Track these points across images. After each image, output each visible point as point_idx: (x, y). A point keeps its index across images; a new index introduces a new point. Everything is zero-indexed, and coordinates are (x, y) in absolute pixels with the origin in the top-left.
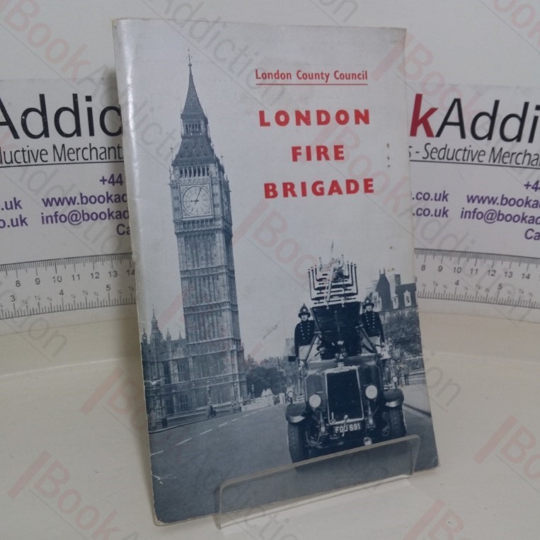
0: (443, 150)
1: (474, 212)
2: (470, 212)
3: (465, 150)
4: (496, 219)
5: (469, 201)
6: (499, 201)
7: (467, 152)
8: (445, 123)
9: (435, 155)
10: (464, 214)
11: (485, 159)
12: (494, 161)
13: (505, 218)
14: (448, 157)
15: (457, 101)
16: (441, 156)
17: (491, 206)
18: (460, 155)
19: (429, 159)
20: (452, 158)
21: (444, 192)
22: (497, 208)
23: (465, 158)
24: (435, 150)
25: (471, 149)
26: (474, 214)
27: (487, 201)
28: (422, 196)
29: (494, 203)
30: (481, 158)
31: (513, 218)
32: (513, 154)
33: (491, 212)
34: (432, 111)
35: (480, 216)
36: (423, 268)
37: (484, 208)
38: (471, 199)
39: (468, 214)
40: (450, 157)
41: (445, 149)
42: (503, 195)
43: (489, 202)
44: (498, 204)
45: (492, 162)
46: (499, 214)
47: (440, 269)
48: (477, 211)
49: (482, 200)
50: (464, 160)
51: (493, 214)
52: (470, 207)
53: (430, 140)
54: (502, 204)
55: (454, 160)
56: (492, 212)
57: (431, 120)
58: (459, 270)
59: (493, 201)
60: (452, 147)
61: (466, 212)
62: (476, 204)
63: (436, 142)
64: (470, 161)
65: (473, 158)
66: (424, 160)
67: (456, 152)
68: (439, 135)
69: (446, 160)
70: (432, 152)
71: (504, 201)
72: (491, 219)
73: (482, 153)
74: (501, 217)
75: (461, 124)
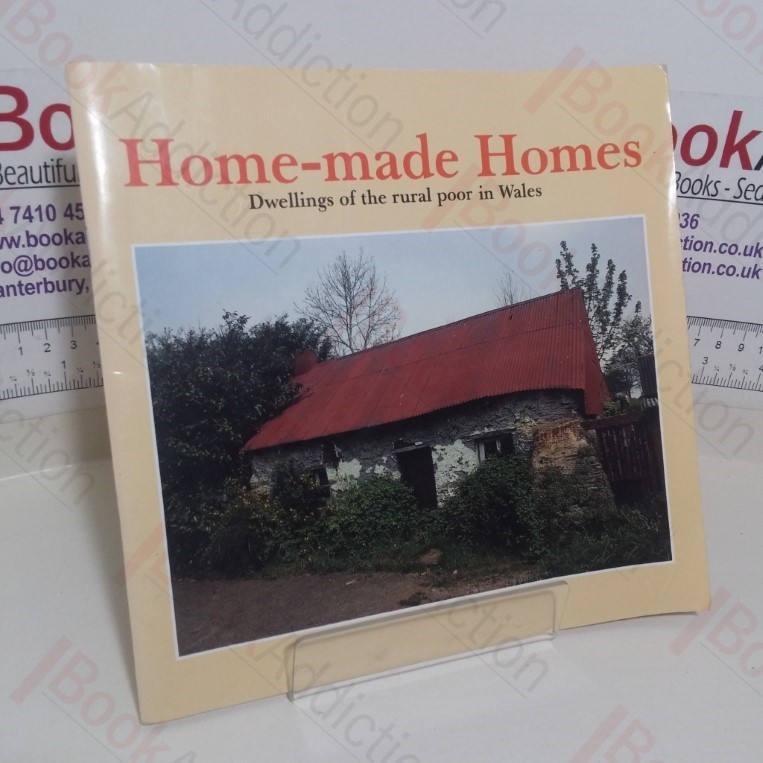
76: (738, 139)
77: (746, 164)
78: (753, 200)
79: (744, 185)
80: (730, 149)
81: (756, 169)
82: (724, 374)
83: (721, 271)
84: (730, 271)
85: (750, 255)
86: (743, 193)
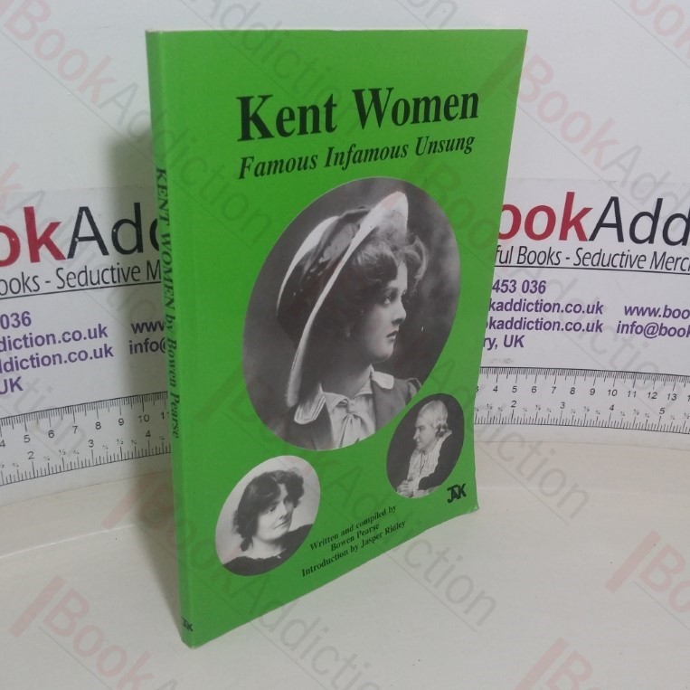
0: (598, 256)
1: (633, 325)
2: (627, 326)
3: (623, 255)
4: (657, 334)
5: (626, 313)
6: (661, 312)
7: (625, 258)
8: (600, 224)
9: (587, 262)
10: (621, 328)
11: (646, 265)
12: (656, 267)
13: (668, 332)
14: (603, 263)
15: (615, 200)
16: (595, 263)
17: (653, 319)
18: (617, 261)
19: (581, 266)
20: (608, 265)
21: (598, 302)
22: (659, 320)
23: (623, 264)
24: (588, 256)
25: (629, 253)
26: (633, 328)
27: (647, 313)
28: (572, 308)
29: (655, 316)
30: (641, 264)
31: (677, 332)
32: (677, 259)
33: (652, 326)
34: (585, 211)
35: (639, 330)
36: (573, 391)
37: (643, 320)
38: (629, 311)
39: (625, 328)
40: (605, 263)
41: (600, 254)
42: (666, 306)
43: (650, 315)
44: (660, 316)
45: (653, 269)
46: (661, 328)
47: (593, 392)
48: (636, 325)
49: (641, 312)
50: (621, 266)
51: (654, 327)
52: (628, 320)
53: (582, 244)
54: (664, 316)
55: (611, 267)
56: (654, 325)
57: (583, 221)
58: (613, 393)
59: (654, 312)
60: (607, 252)
61: (624, 326)
62: (635, 317)
63: (590, 246)
64: (628, 267)
65: (632, 263)
66: (576, 266)
67: (612, 259)
68: (592, 238)
69: (600, 267)
70: (584, 258)
71: (667, 313)
72: (652, 333)
73: (643, 258)
74: (663, 331)
75: (618, 225)
76: (573, 216)
77: (582, 236)
78: (590, 266)
79: (581, 254)
80: (567, 224)
81: (590, 240)
82: (580, 415)
83: (569, 327)
84: (575, 327)
85: (592, 312)
86: (582, 260)
